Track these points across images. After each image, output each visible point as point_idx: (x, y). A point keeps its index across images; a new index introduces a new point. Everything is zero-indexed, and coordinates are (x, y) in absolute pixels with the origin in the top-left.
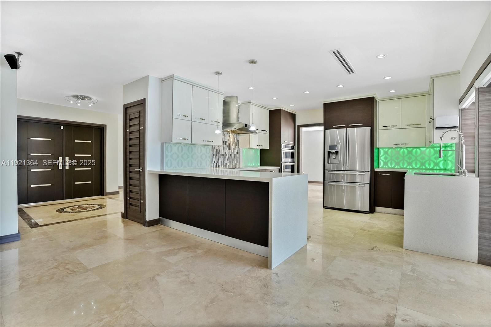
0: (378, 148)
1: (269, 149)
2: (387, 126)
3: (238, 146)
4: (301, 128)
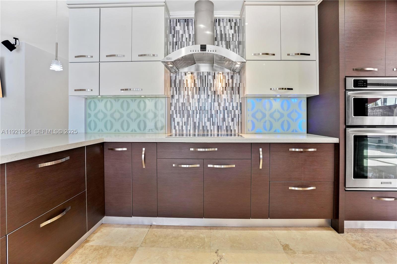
1: (318, 94)
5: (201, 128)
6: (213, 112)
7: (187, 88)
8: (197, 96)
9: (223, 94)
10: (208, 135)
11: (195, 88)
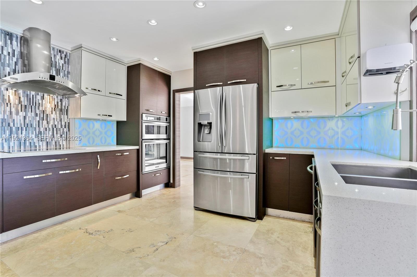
0: (272, 120)
1: (126, 120)
2: (282, 86)
3: (67, 114)
4: (177, 94)
5: (28, 144)
6: (42, 129)
7: (9, 104)
8: (23, 113)
9: (52, 114)
10: (36, 150)
11: (20, 105)
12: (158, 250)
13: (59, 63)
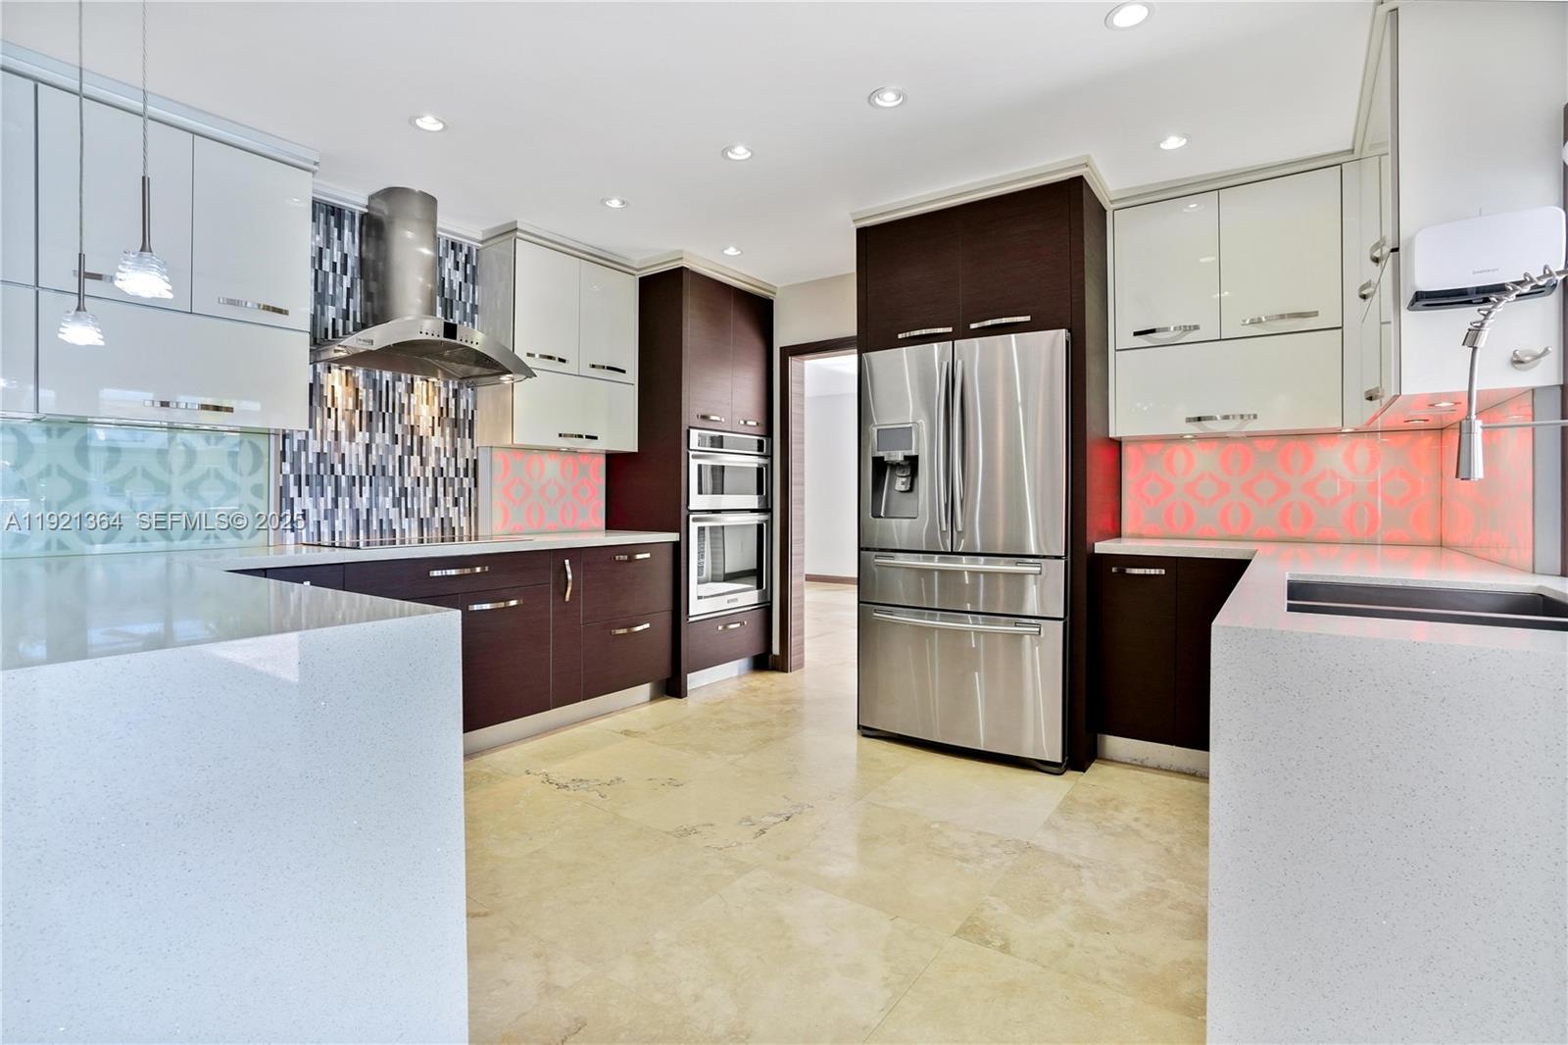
0: (1117, 444)
1: (636, 450)
2: (1153, 331)
3: (471, 436)
4: (794, 363)
5: (375, 525)
6: (408, 482)
7: (333, 410)
8: (364, 435)
9: (433, 435)
10: (394, 542)
11: (357, 411)
12: (764, 833)
13: (451, 281)
